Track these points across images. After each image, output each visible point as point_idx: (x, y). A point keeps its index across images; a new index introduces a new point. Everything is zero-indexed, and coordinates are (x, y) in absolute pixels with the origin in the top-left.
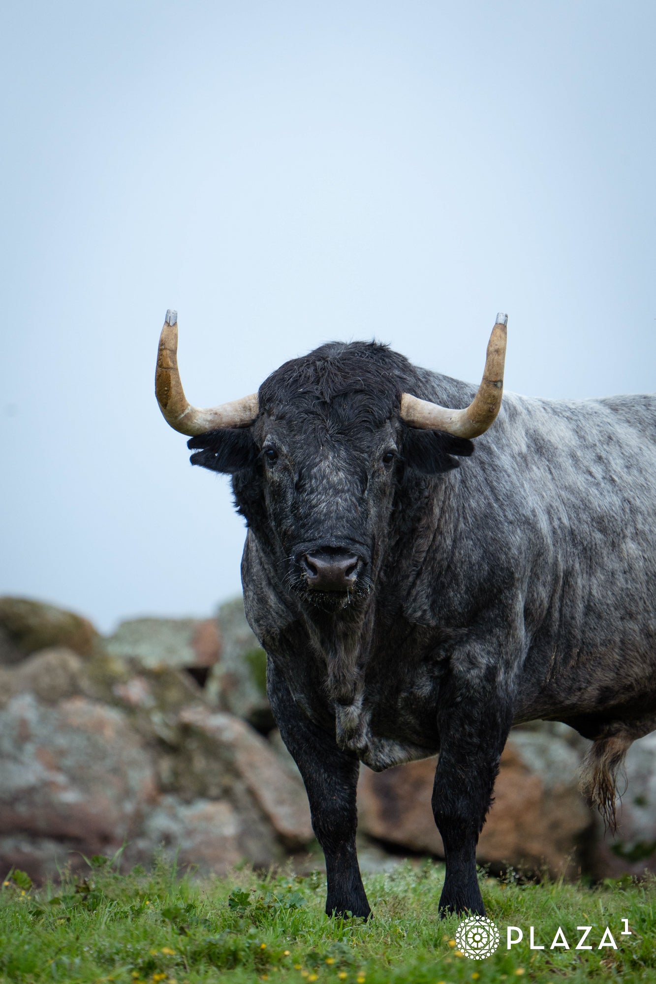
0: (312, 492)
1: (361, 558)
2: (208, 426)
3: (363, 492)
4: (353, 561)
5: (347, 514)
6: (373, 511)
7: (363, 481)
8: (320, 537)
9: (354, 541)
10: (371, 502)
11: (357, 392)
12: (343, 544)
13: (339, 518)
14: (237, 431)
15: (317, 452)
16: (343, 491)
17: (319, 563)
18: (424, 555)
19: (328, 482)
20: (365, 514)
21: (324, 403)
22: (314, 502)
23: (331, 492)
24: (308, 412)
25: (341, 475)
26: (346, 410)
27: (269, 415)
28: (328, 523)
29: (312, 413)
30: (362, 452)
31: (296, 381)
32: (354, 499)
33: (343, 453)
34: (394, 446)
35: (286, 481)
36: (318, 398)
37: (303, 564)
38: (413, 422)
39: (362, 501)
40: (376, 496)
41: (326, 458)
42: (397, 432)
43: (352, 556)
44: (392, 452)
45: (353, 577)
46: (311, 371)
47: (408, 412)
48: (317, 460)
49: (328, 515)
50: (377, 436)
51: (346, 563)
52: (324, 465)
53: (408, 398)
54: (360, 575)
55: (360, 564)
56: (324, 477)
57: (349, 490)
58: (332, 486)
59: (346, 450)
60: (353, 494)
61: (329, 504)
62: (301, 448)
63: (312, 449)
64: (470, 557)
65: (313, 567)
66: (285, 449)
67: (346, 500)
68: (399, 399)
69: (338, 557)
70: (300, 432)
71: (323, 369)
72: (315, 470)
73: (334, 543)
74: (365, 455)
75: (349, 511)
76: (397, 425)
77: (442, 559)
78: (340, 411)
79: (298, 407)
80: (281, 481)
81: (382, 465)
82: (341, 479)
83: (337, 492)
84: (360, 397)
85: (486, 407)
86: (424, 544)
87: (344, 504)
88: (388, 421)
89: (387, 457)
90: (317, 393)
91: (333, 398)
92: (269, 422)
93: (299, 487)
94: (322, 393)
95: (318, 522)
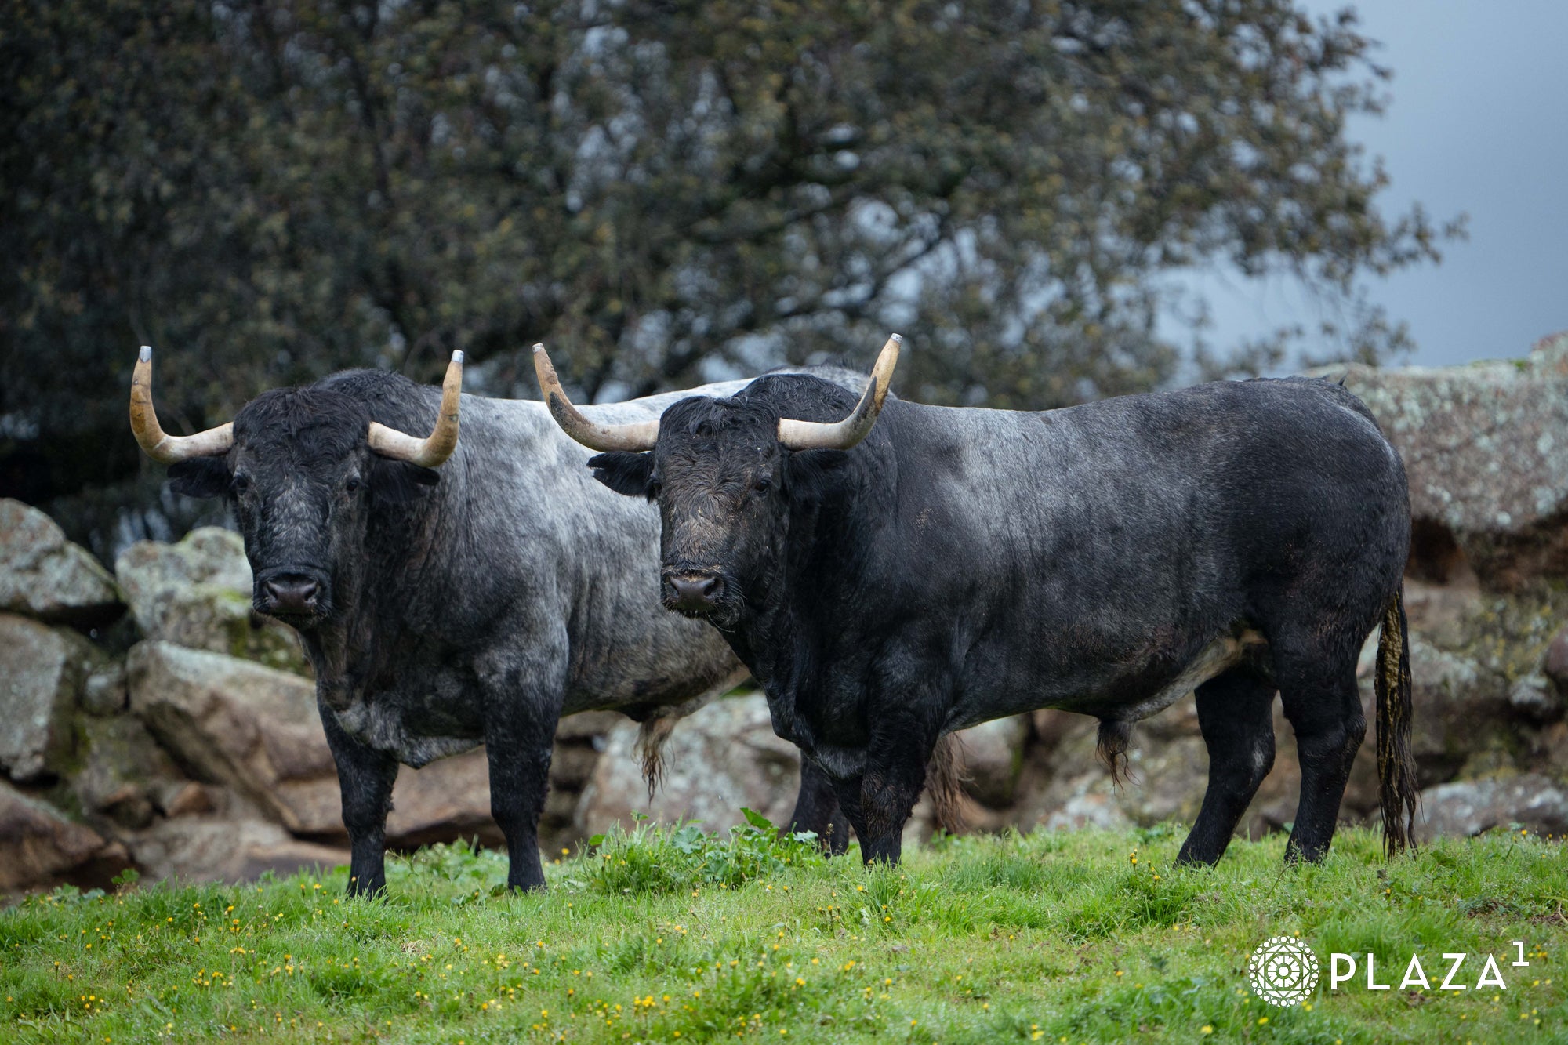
0: (274, 520)
1: (320, 583)
2: (184, 454)
3: (324, 520)
4: (311, 586)
5: (306, 541)
6: (336, 537)
7: (325, 510)
8: (281, 564)
9: (313, 566)
10: (334, 528)
11: (322, 425)
12: (301, 570)
13: (299, 546)
14: (212, 459)
15: (281, 481)
16: (303, 519)
17: (277, 587)
18: (418, 573)
19: (289, 511)
20: (327, 541)
21: (290, 436)
22: (276, 530)
23: (291, 520)
24: (274, 442)
25: (302, 504)
26: (312, 444)
27: (242, 445)
28: (289, 551)
29: (279, 444)
30: (324, 483)
31: (266, 413)
32: (314, 527)
33: (305, 484)
34: (357, 474)
35: (256, 510)
36: (285, 431)
37: (266, 590)
38: (381, 450)
39: (323, 528)
40: (339, 522)
41: (290, 488)
42: (363, 461)
43: (311, 581)
44: (355, 480)
45: (313, 600)
46: (278, 406)
47: (375, 441)
48: (281, 489)
49: (288, 542)
50: (340, 467)
51: (305, 588)
52: (287, 494)
53: (376, 428)
54: (319, 599)
55: (319, 589)
56: (286, 506)
57: (309, 519)
58: (293, 516)
59: (308, 481)
60: (314, 523)
61: (289, 533)
62: (266, 477)
63: (277, 479)
64: (472, 573)
65: (273, 592)
66: (254, 478)
67: (305, 528)
68: (366, 429)
69: (297, 584)
70: (265, 461)
71: (293, 402)
72: (278, 499)
73: (293, 570)
74: (327, 486)
75: (309, 539)
76: (364, 454)
77: (439, 577)
78: (305, 443)
79: (266, 438)
80: (251, 508)
81: (346, 493)
82: (301, 509)
83: (297, 520)
84: (325, 429)
85: (443, 439)
86: (417, 563)
87: (304, 532)
88: (352, 453)
89: (351, 486)
90: (285, 427)
91: (299, 431)
92: (241, 452)
93: (264, 515)
94: (289, 426)
95: (278, 549)
